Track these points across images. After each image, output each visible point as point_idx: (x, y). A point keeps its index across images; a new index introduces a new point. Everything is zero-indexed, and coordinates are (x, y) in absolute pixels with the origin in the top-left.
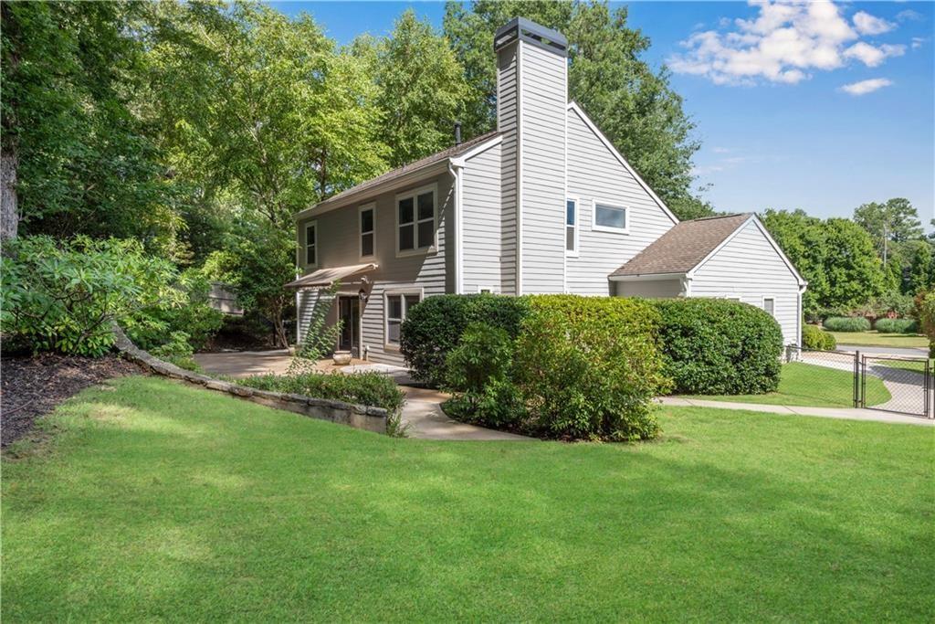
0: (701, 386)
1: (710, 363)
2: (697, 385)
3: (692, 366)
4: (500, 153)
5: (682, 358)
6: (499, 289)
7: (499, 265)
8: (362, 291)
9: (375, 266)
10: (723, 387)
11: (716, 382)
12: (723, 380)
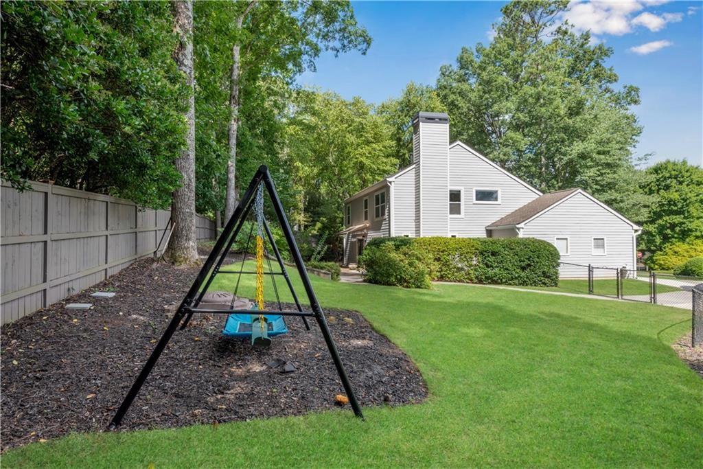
0: (504, 280)
1: (507, 269)
2: (501, 280)
3: (497, 270)
4: (414, 172)
5: (491, 266)
6: (414, 234)
7: (414, 223)
8: (364, 236)
9: (368, 225)
10: (516, 281)
11: (512, 279)
12: (516, 278)
